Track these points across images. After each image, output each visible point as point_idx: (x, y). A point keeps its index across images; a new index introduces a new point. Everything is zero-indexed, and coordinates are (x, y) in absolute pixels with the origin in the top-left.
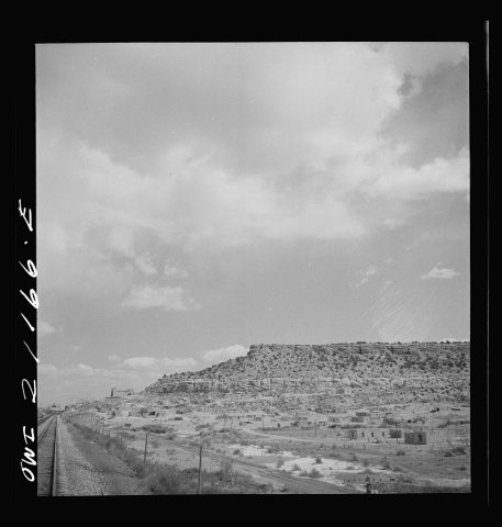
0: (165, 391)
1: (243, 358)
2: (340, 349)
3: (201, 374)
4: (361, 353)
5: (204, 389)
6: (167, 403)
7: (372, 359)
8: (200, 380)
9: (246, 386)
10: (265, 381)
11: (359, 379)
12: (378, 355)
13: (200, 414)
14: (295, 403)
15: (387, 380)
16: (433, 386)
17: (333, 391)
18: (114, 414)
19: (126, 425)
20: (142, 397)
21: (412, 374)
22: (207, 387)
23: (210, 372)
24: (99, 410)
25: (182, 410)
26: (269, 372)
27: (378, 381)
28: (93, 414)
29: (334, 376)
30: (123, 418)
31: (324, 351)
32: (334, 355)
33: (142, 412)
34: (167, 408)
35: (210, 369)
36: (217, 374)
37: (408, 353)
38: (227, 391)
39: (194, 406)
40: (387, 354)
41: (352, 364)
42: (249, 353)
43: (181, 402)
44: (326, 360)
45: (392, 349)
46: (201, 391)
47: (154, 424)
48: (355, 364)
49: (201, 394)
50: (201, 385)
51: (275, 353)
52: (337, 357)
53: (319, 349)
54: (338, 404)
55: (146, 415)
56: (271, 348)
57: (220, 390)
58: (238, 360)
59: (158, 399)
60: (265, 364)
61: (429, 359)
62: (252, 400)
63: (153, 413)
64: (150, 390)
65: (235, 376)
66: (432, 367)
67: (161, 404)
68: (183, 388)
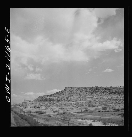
0: (40, 101)
1: (63, 91)
2: (91, 88)
3: (51, 95)
4: (97, 89)
5: (53, 100)
6: (42, 104)
7: (100, 91)
8: (51, 97)
9: (65, 99)
10: (71, 97)
11: (98, 97)
12: (101, 90)
13: (53, 107)
14: (81, 104)
15: (106, 97)
16: (119, 99)
17: (92, 100)
18: (25, 108)
19: (30, 111)
20: (33, 102)
21: (113, 95)
22: (53, 99)
23: (54, 95)
24: (20, 106)
25: (47, 106)
26: (72, 95)
27: (104, 97)
28: (19, 108)
29: (91, 96)
30: (28, 109)
31: (86, 89)
32: (89, 90)
33: (35, 107)
34: (42, 105)
35: (53, 94)
36: (56, 95)
37: (110, 90)
38: (60, 100)
39: (50, 105)
40: (104, 90)
41: (95, 93)
42: (65, 89)
43: (46, 104)
44: (87, 91)
45: (105, 89)
46: (52, 100)
47: (39, 110)
48: (96, 93)
49: (52, 101)
50: (52, 99)
51: (73, 90)
52: (90, 91)
53: (85, 88)
54: (94, 104)
55: (36, 108)
56: (71, 88)
57: (57, 100)
58: (62, 91)
59: (38, 103)
60: (70, 93)
61: (116, 91)
62: (68, 103)
63: (38, 107)
64: (36, 100)
65: (62, 96)
66: (118, 94)
67: (40, 104)
68: (46, 100)
